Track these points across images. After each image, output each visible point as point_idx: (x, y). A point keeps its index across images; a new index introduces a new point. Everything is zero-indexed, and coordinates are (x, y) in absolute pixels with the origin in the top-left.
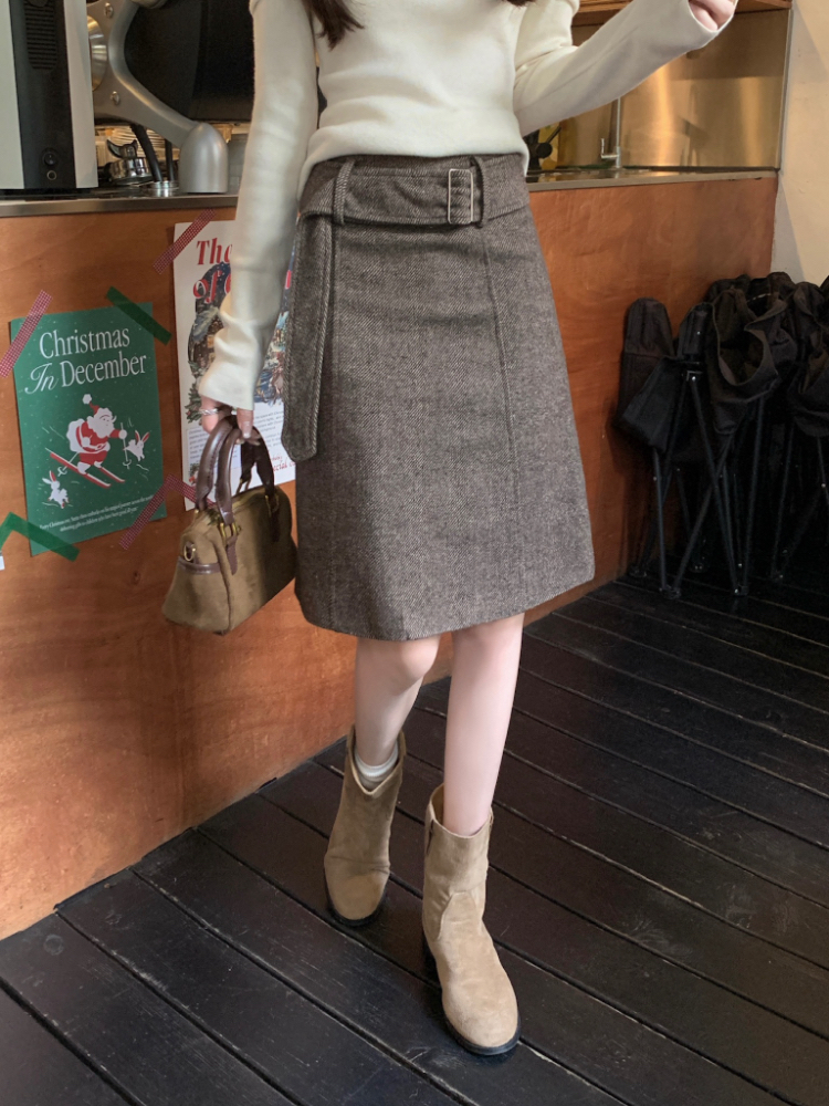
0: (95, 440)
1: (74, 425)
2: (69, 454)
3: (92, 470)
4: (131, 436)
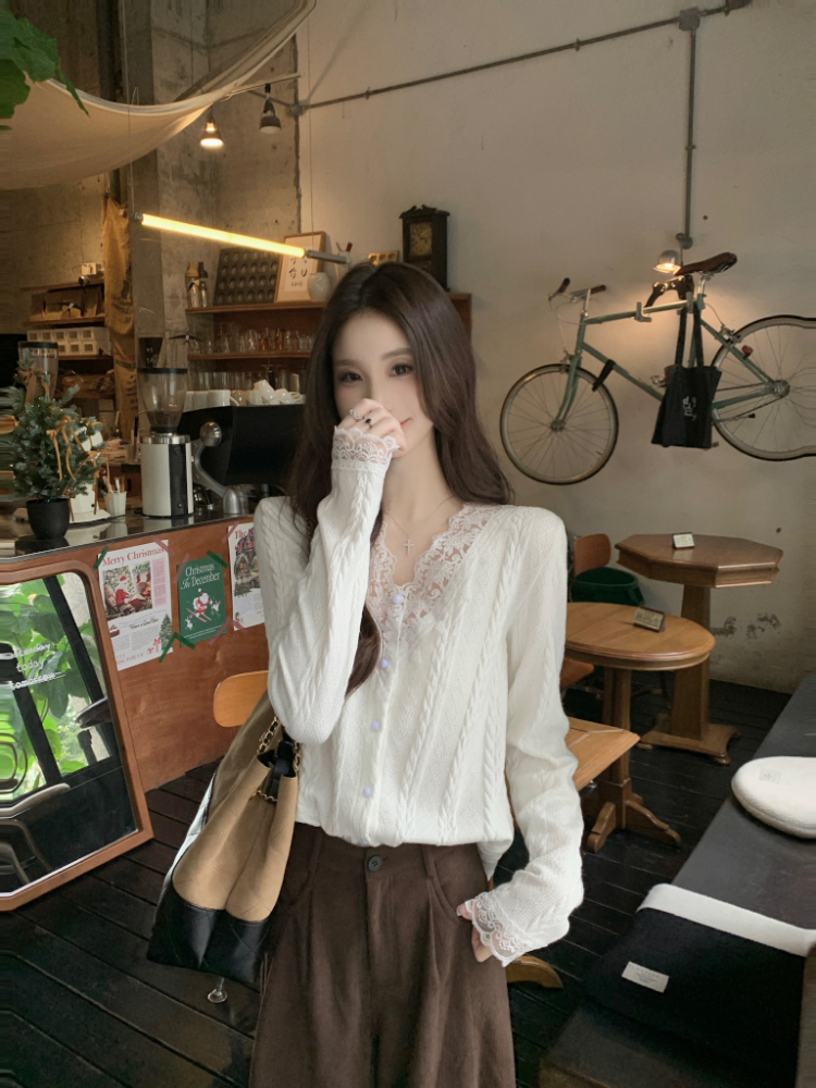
0: (202, 605)
1: (196, 600)
2: (193, 610)
3: (201, 616)
4: (214, 603)
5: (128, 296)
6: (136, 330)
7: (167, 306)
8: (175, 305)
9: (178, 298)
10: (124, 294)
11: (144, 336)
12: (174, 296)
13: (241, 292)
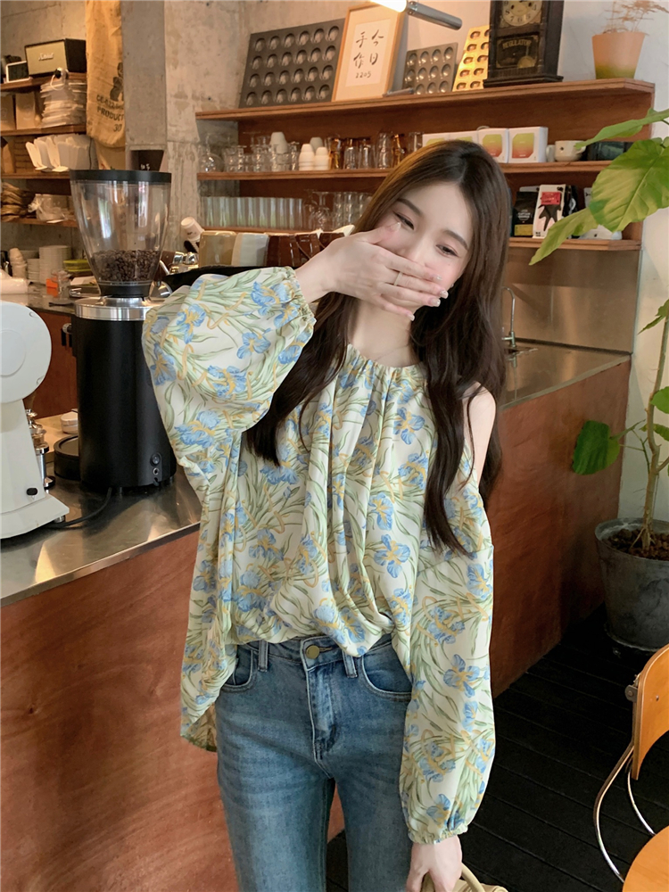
5: (120, 98)
6: (128, 139)
7: (171, 107)
8: (181, 107)
9: (186, 97)
10: (114, 95)
11: (138, 148)
12: (180, 95)
13: (282, 90)
